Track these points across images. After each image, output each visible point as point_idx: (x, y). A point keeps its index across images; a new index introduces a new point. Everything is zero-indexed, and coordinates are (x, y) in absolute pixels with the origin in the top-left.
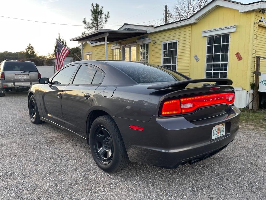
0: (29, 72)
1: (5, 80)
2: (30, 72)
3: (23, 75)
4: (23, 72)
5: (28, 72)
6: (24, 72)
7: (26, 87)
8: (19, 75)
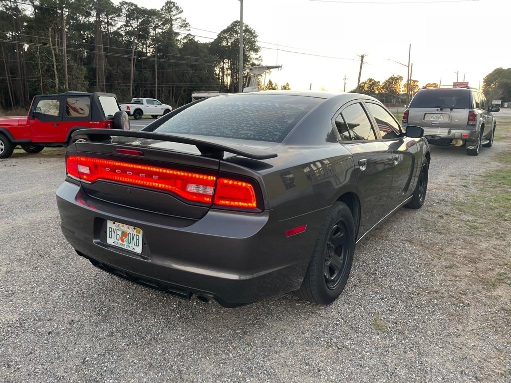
0: (451, 109)
1: (407, 122)
2: (453, 110)
3: (439, 115)
4: (439, 109)
5: (449, 110)
6: (441, 110)
7: (438, 138)
8: (432, 115)
